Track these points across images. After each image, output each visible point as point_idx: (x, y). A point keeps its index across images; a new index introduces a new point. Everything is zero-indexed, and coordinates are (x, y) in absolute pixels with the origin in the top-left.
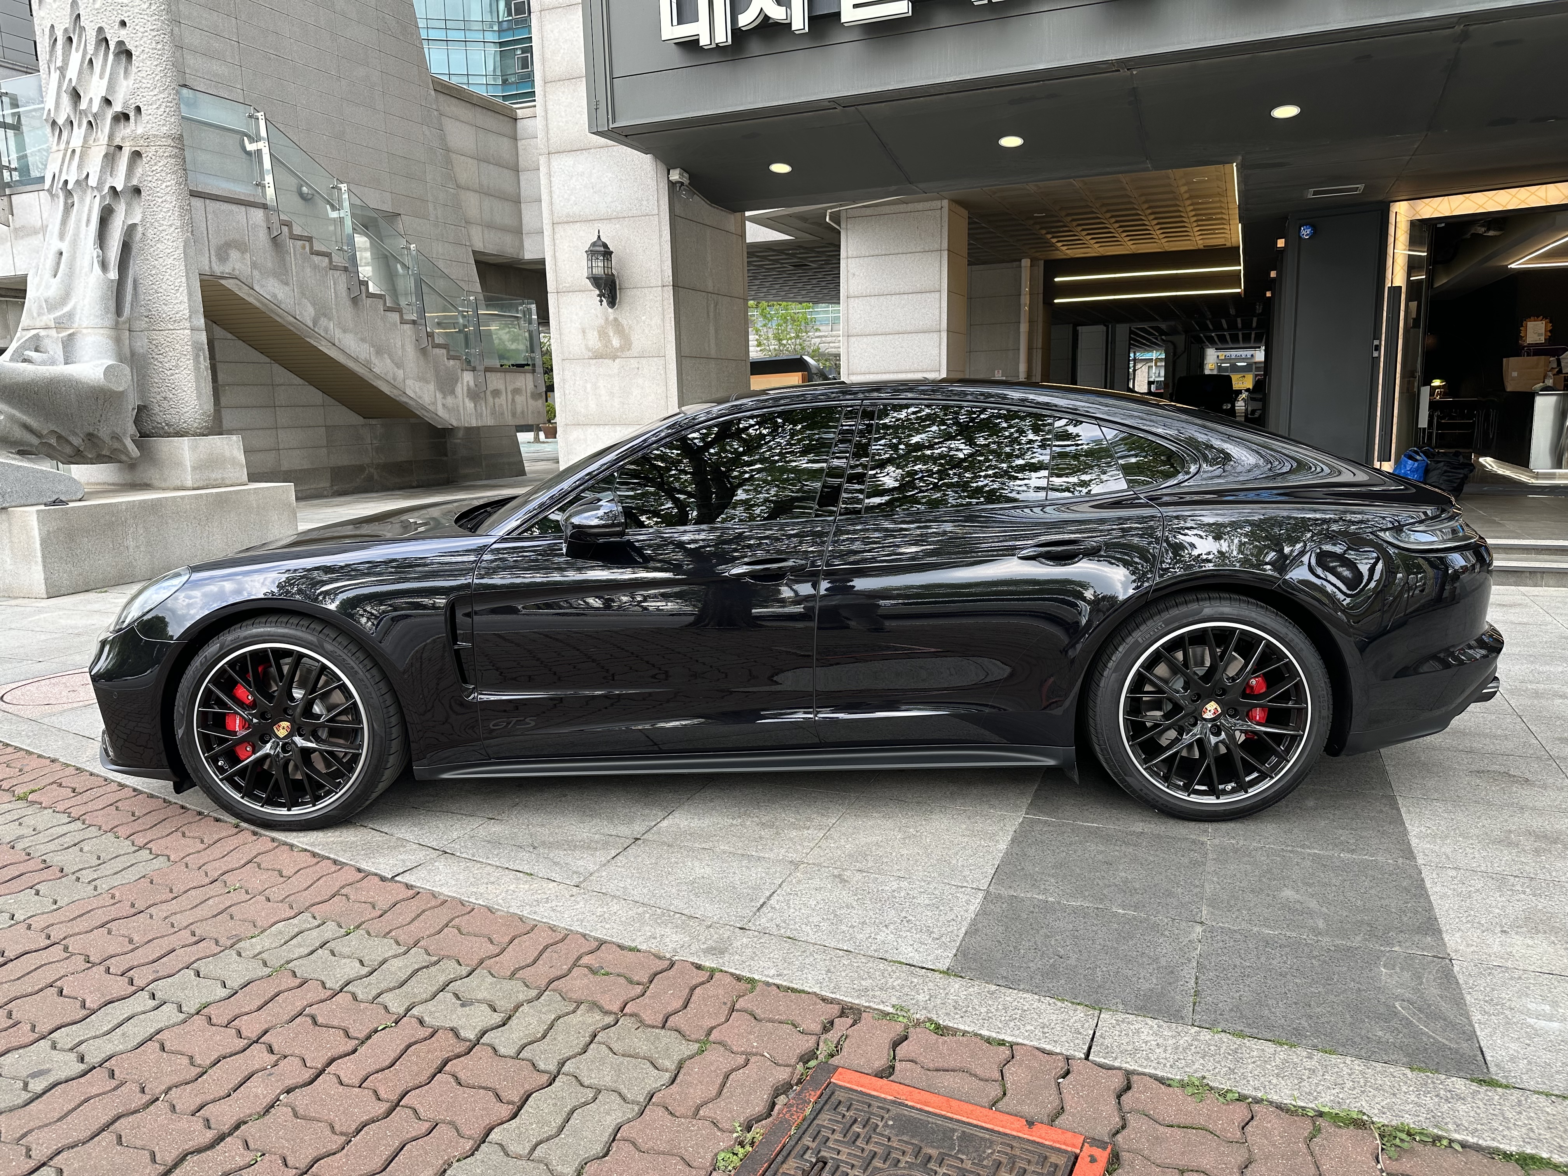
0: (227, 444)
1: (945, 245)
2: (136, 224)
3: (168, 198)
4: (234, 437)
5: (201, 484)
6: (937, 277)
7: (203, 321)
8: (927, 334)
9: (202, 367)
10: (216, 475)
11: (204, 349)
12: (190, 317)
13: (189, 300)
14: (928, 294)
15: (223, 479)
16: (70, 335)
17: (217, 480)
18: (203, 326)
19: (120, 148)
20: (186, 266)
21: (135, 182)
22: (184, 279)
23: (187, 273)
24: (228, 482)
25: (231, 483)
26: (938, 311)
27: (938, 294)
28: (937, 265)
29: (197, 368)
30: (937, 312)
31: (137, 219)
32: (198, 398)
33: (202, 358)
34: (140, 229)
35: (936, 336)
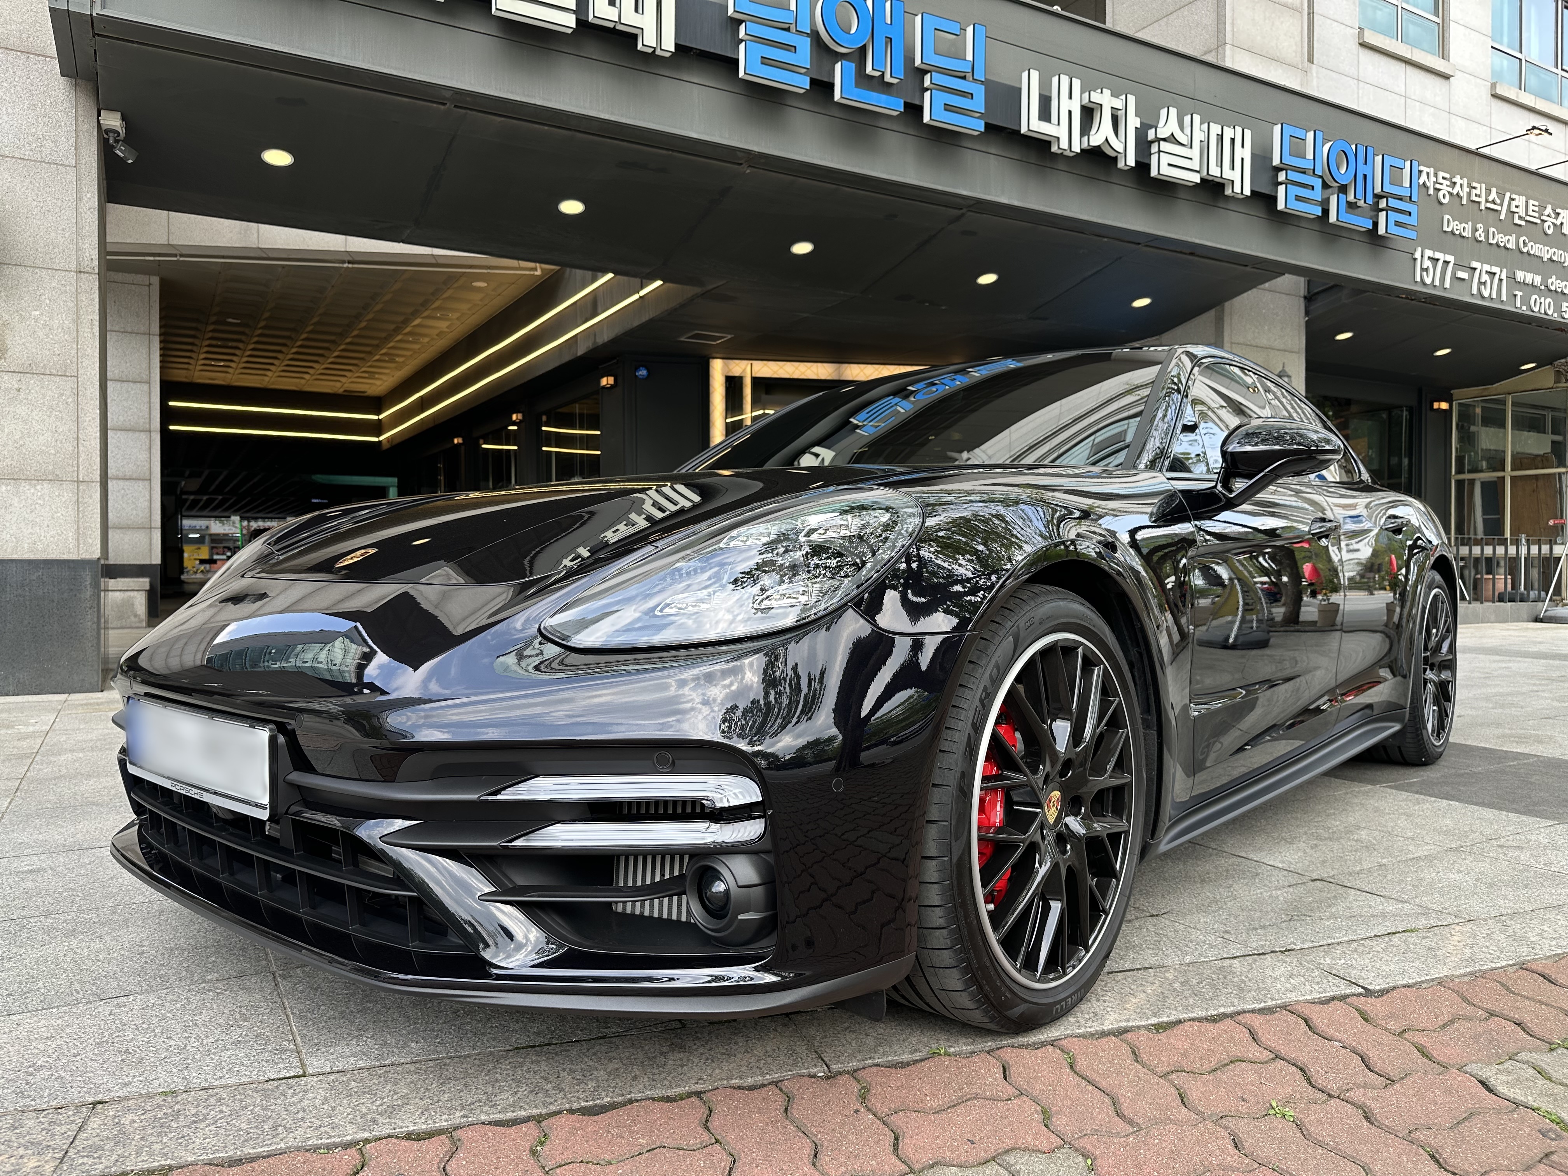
1: (156, 328)
6: (145, 365)
8: (131, 434)
14: (131, 384)
26: (147, 406)
27: (145, 387)
28: (145, 351)
30: (145, 408)
35: (144, 436)
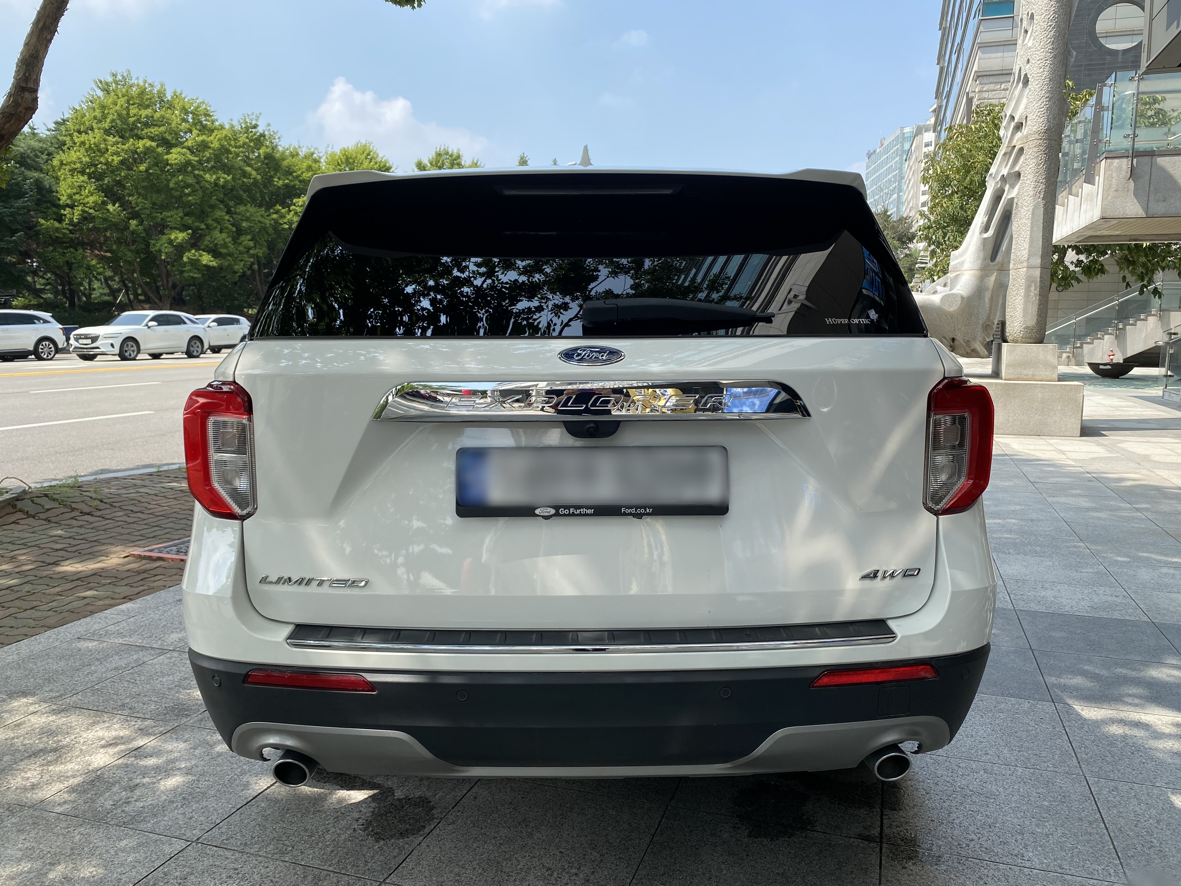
0: (1043, 350)
2: (1013, 199)
3: (1029, 177)
4: (1051, 346)
5: (1012, 377)
7: (1039, 261)
9: (1032, 294)
10: (1029, 372)
11: (1036, 282)
12: (1028, 259)
13: (1030, 247)
15: (1033, 375)
16: (957, 275)
17: (1028, 375)
18: (1039, 265)
19: (1015, 146)
20: (1032, 223)
21: (1017, 169)
22: (1029, 232)
23: (1032, 227)
24: (1037, 378)
25: (1040, 378)
29: (1027, 295)
31: (1014, 193)
32: (1024, 316)
33: (1033, 288)
34: (1015, 200)
